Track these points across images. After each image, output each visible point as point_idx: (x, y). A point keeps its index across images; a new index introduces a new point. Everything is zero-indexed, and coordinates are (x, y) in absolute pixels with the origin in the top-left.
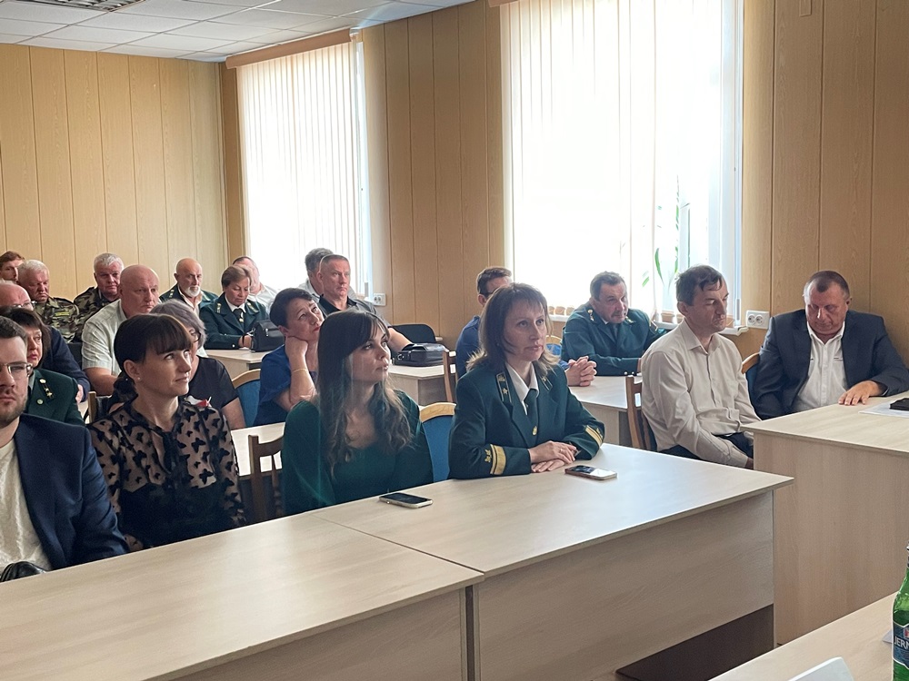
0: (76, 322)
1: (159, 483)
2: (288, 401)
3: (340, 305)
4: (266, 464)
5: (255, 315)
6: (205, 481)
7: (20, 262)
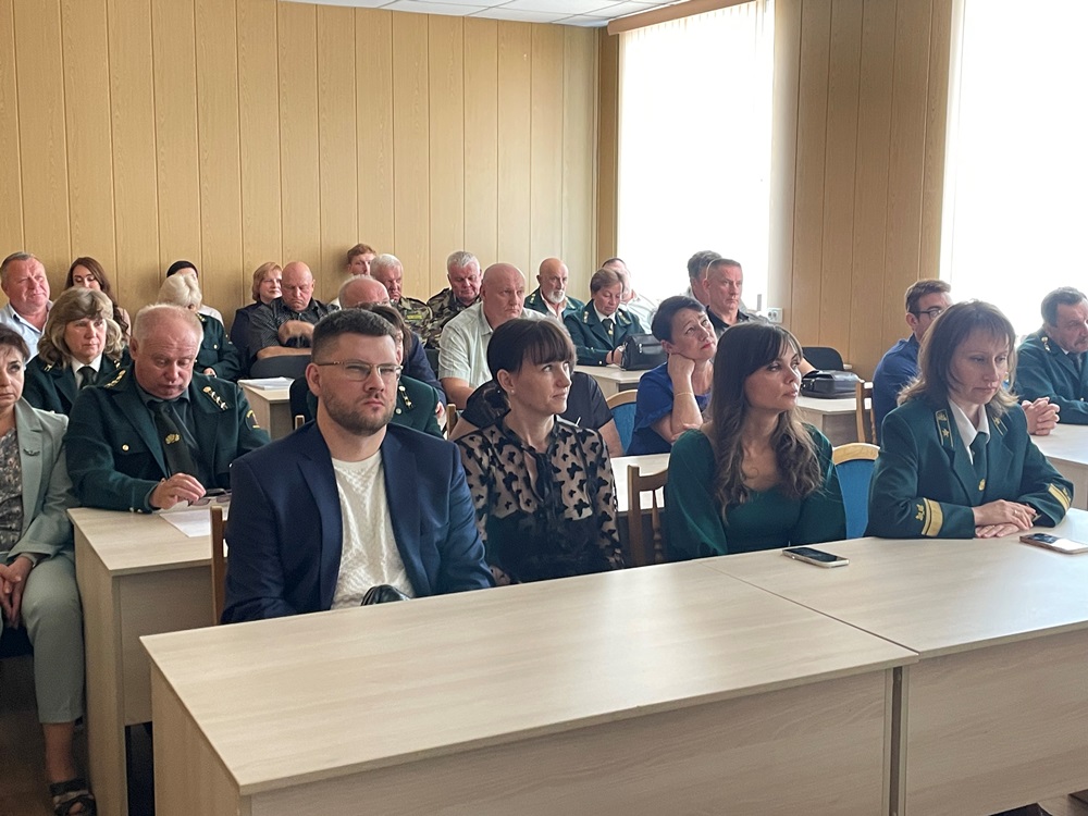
0: (429, 326)
1: (530, 510)
2: (671, 431)
3: (729, 320)
4: (645, 501)
5: (627, 326)
6: (580, 513)
7: (371, 257)
